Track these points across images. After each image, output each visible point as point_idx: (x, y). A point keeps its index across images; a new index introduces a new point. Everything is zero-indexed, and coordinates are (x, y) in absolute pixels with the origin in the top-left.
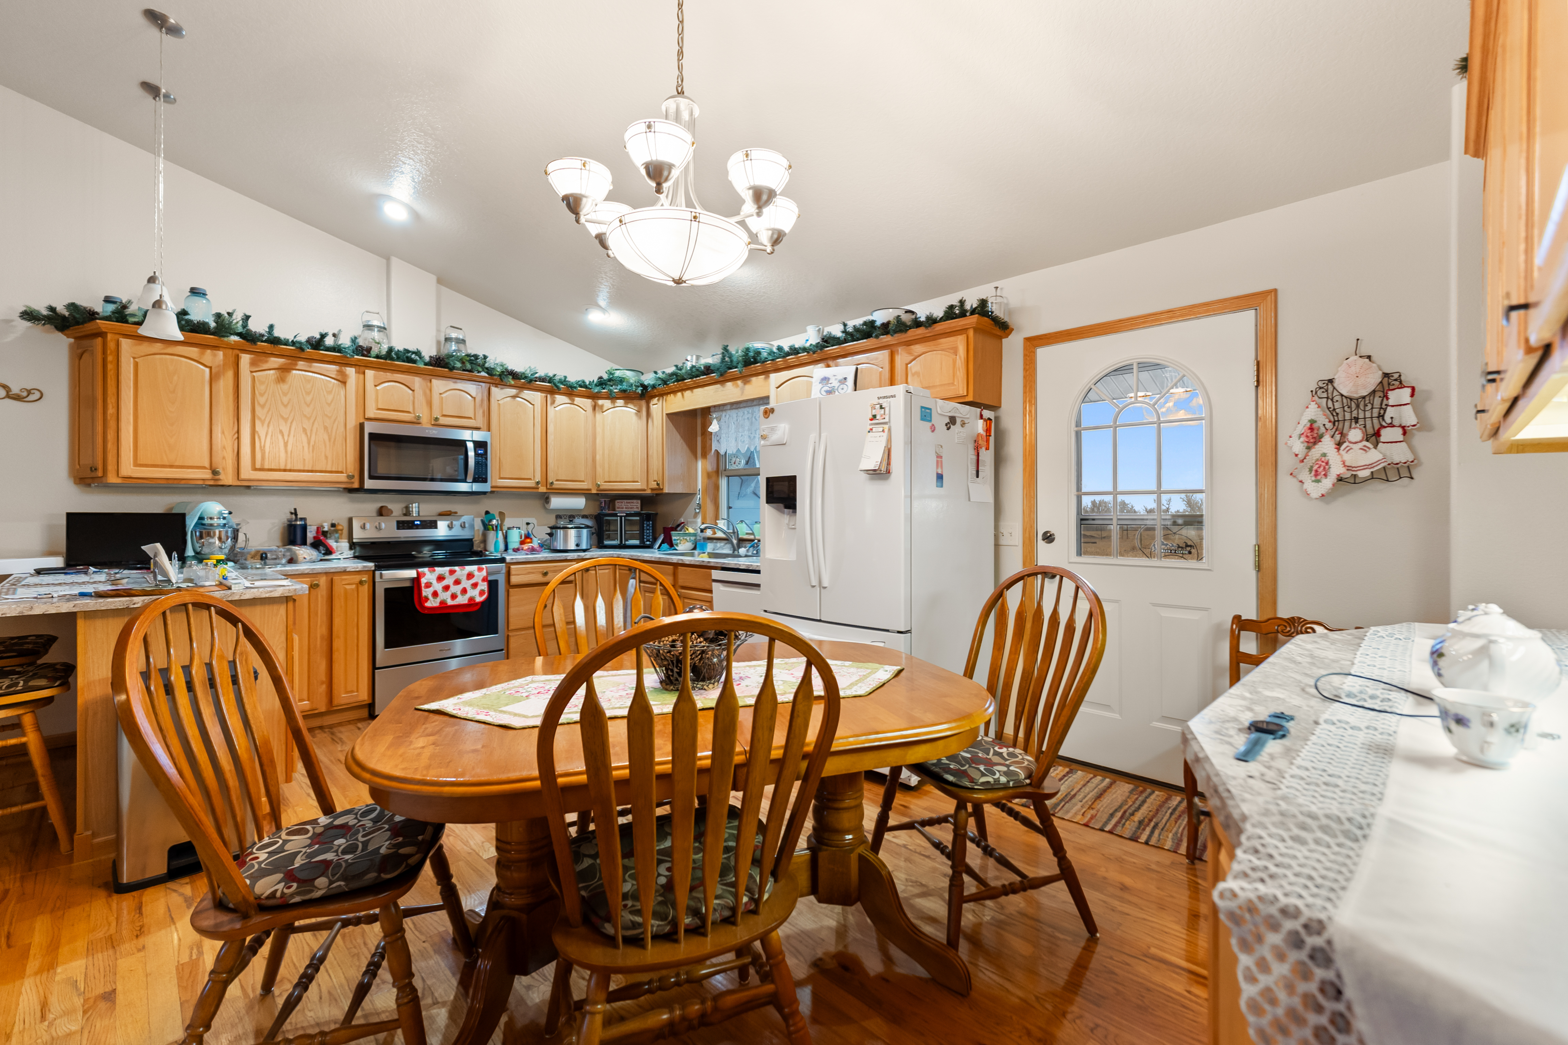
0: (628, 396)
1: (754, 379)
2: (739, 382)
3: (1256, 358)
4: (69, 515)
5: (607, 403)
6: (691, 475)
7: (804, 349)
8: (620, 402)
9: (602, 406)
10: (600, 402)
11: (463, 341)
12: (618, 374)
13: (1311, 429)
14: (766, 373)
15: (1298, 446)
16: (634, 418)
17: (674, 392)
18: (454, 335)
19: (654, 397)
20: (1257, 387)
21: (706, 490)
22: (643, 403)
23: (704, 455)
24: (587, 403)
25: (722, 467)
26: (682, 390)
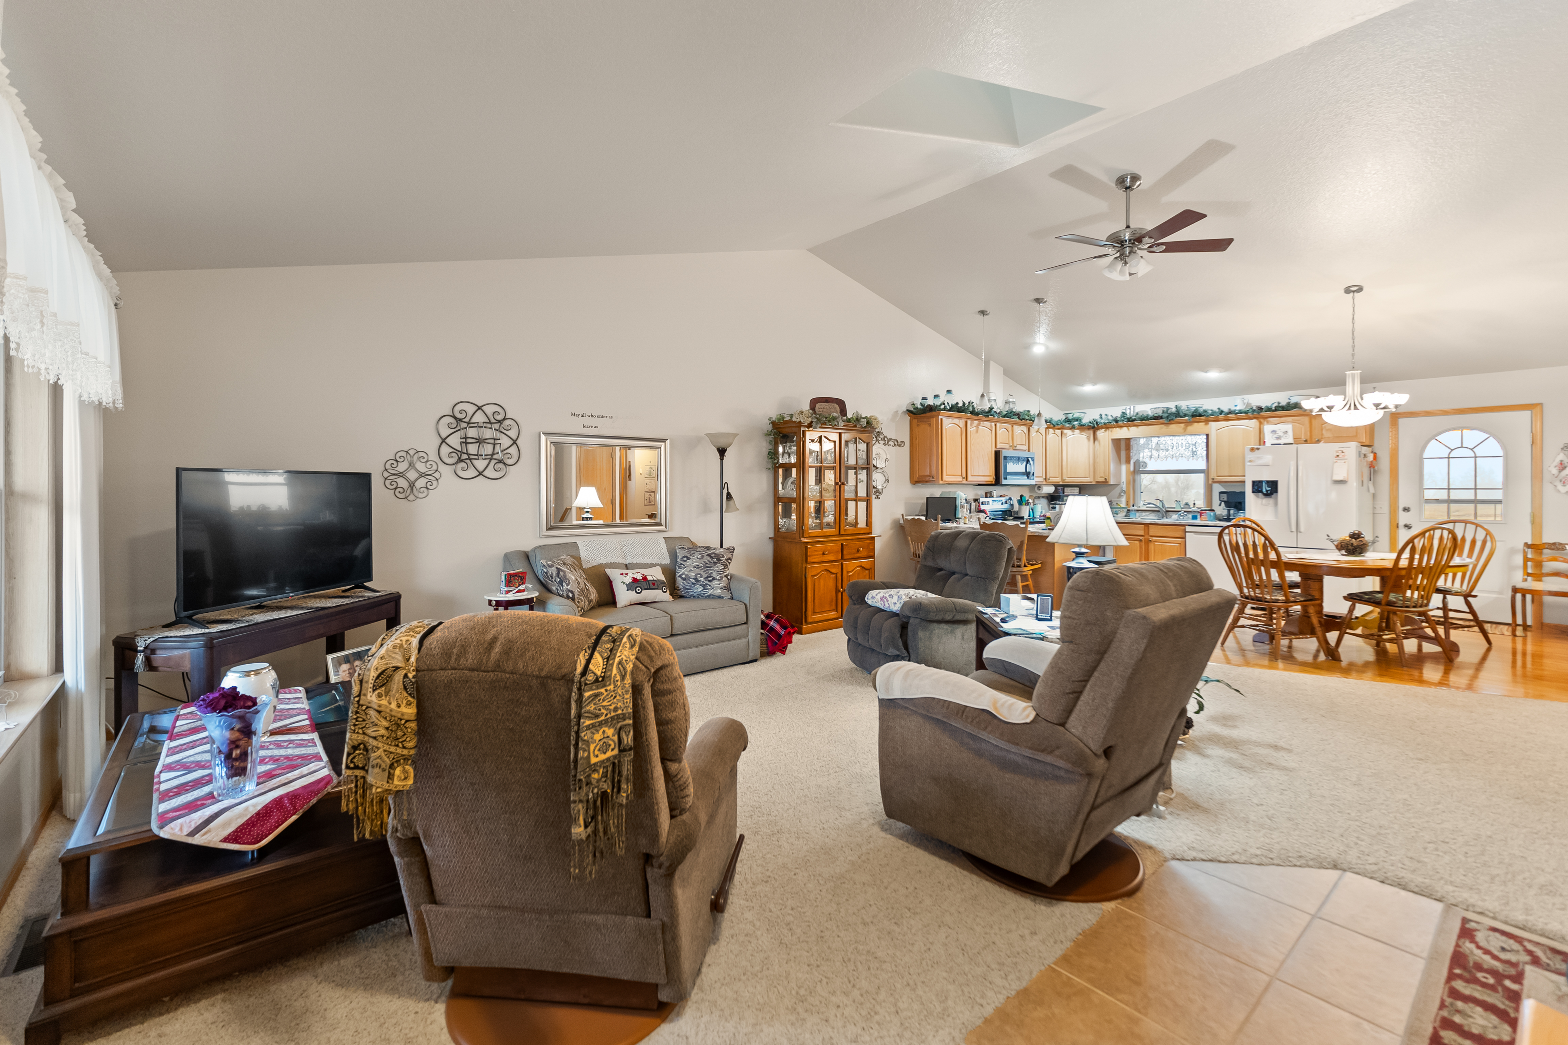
0: (1082, 427)
1: (1196, 424)
2: (1182, 425)
3: (1532, 432)
4: (927, 498)
5: (1068, 432)
6: (1118, 474)
7: (1240, 412)
8: (1077, 432)
9: (1066, 434)
10: (1065, 431)
11: (1013, 403)
12: (1076, 415)
13: (1561, 464)
14: (1207, 422)
15: (1555, 471)
16: (1086, 441)
17: (1121, 427)
18: (1011, 400)
19: (1102, 428)
20: (1532, 445)
21: (1128, 483)
22: (1091, 432)
23: (1128, 461)
24: (1058, 432)
25: (1137, 469)
26: (1128, 426)
